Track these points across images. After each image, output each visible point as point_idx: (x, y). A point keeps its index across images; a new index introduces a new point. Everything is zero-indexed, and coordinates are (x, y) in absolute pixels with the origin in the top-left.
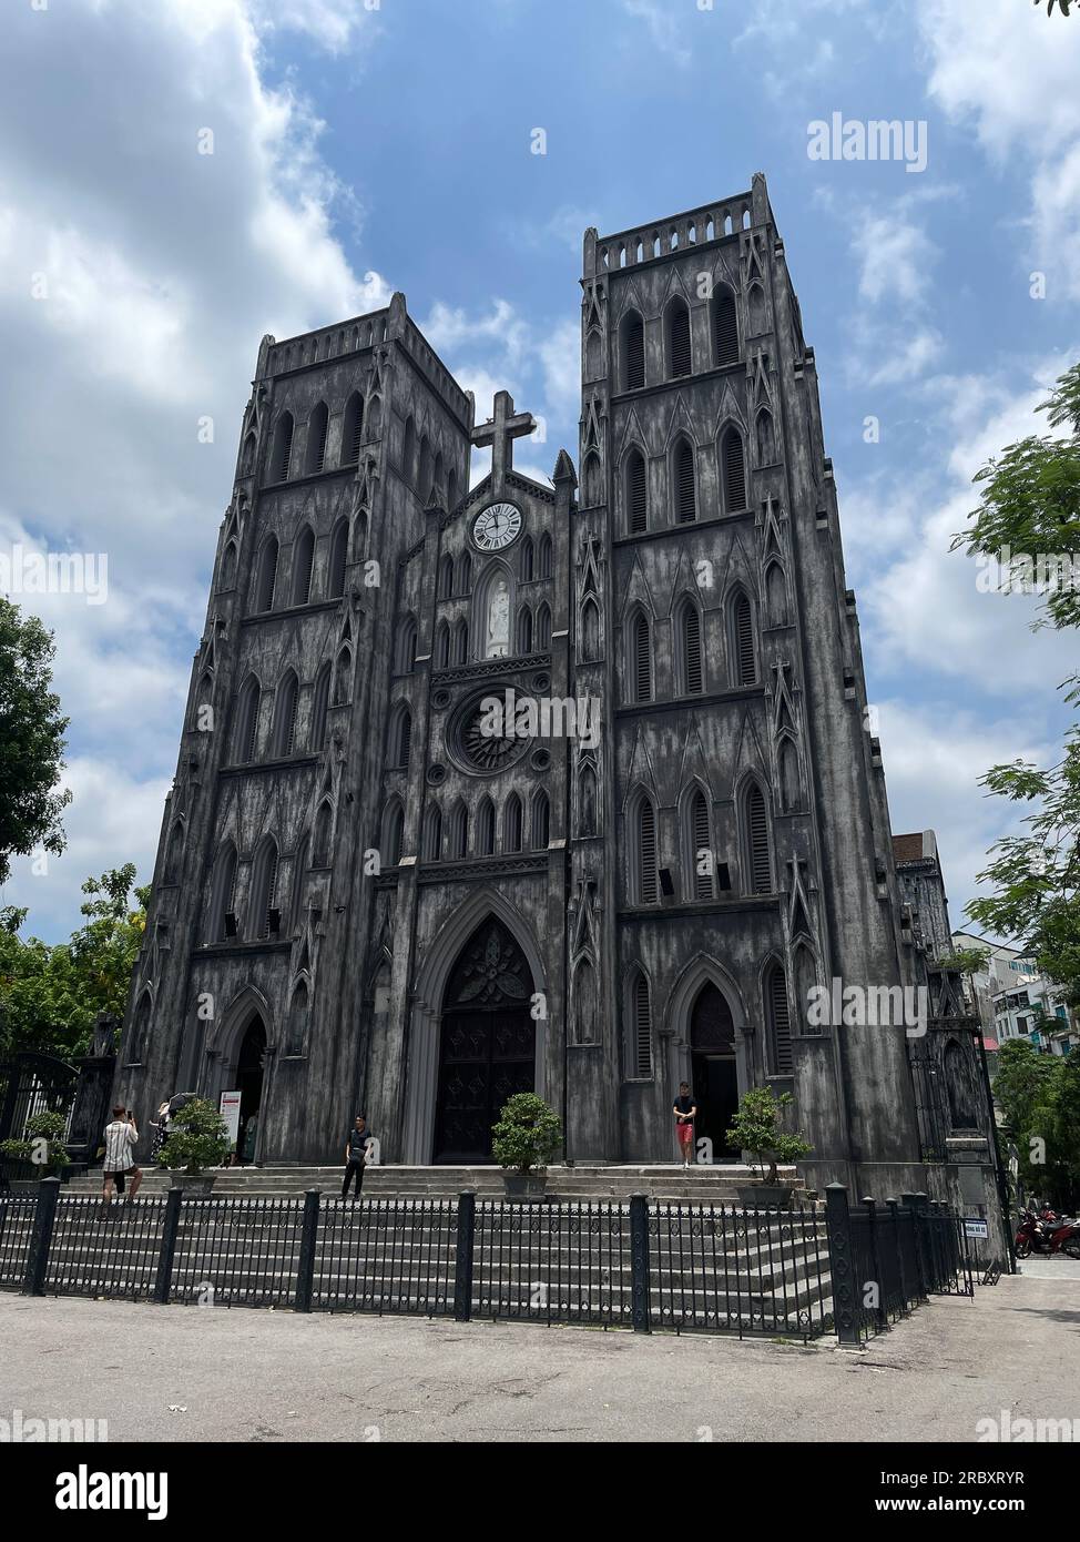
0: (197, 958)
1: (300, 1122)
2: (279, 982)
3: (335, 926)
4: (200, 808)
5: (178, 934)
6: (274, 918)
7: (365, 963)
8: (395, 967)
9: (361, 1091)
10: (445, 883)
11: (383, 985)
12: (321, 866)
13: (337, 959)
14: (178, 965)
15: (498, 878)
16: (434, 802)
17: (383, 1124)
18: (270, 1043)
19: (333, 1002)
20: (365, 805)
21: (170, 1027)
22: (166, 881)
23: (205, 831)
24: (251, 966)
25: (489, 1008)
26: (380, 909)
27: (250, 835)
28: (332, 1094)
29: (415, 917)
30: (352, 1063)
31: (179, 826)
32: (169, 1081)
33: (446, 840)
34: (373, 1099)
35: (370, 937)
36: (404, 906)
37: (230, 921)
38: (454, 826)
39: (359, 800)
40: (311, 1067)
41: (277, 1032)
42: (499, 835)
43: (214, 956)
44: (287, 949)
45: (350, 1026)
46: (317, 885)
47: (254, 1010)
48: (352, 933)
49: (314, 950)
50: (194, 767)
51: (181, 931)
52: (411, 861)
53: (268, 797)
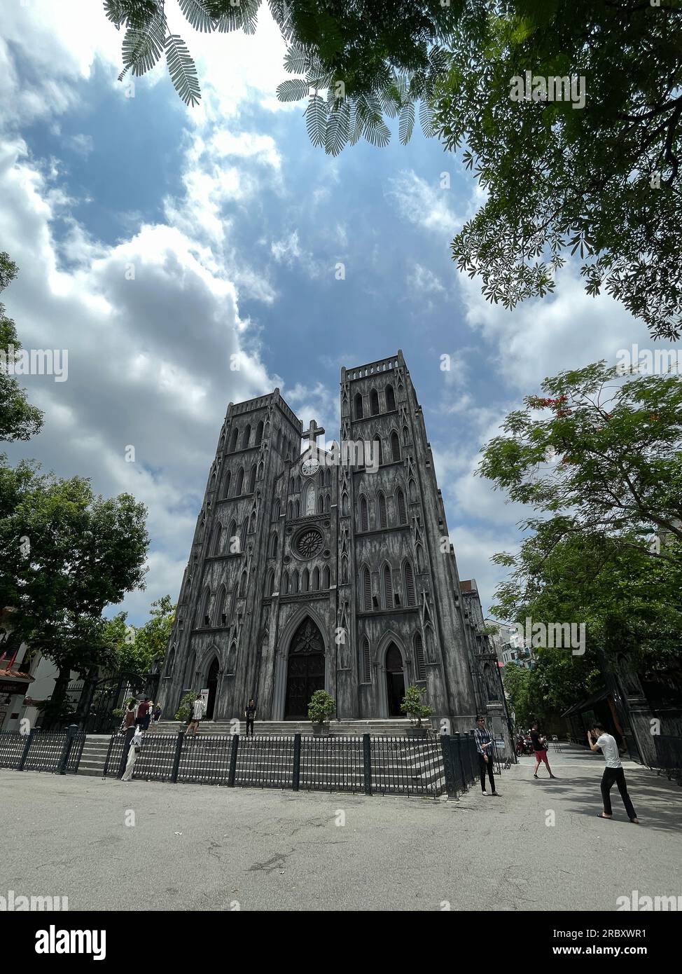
0: (194, 633)
1: (232, 702)
2: (225, 643)
3: (247, 620)
4: (197, 574)
5: (187, 624)
6: (224, 617)
7: (258, 636)
8: (270, 637)
9: (256, 688)
10: (290, 603)
11: (265, 645)
12: (242, 596)
13: (247, 634)
14: (186, 636)
15: (310, 601)
16: (286, 571)
17: (264, 704)
18: (221, 669)
19: (246, 652)
20: (260, 572)
21: (182, 661)
22: (183, 602)
23: (199, 582)
24: (214, 637)
25: (307, 654)
26: (264, 614)
27: (215, 584)
28: (244, 691)
29: (278, 617)
30: (253, 677)
31: (189, 581)
32: (181, 684)
33: (290, 586)
34: (261, 692)
35: (260, 625)
36: (274, 613)
37: (207, 619)
38: (294, 580)
39: (258, 570)
40: (237, 681)
41: (223, 665)
42: (311, 584)
43: (200, 633)
44: (228, 630)
45: (252, 662)
46: (240, 604)
47: (215, 655)
48: (254, 623)
49: (239, 631)
50: (196, 557)
51: (188, 622)
52: (277, 594)
53: (223, 569)
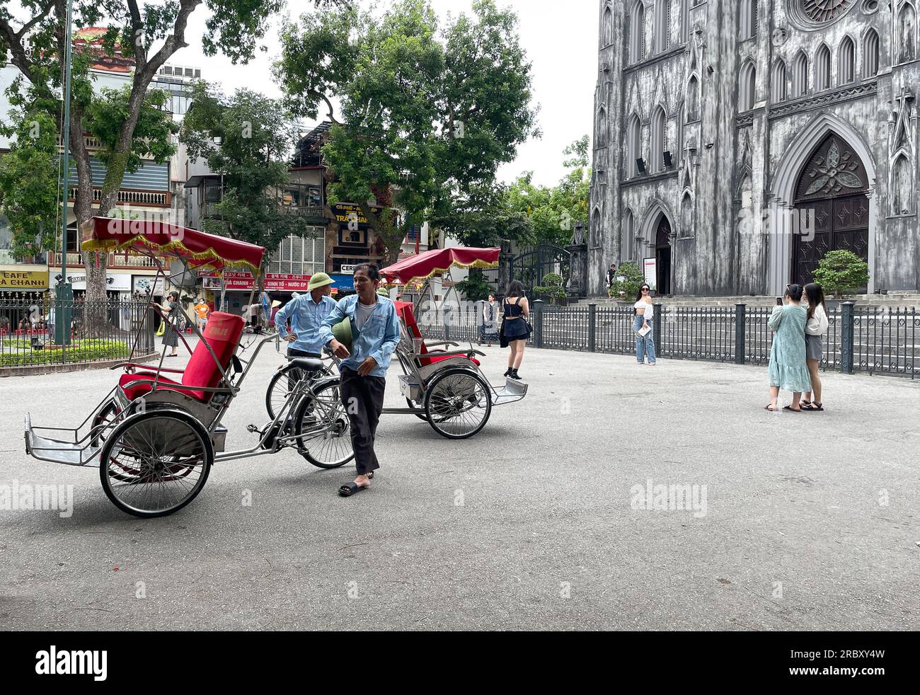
0: (624, 186)
1: (694, 273)
2: (673, 193)
3: (707, 157)
4: (613, 97)
5: (610, 174)
6: (667, 156)
7: (733, 177)
8: (754, 177)
9: (736, 254)
10: (790, 115)
11: (747, 190)
12: (693, 119)
13: (710, 177)
14: (612, 192)
15: (834, 105)
16: (779, 58)
17: (752, 273)
18: (673, 230)
19: (710, 204)
20: (723, 71)
21: (613, 226)
22: (599, 145)
23: (619, 111)
24: (656, 188)
25: (830, 196)
26: (741, 140)
27: (647, 108)
28: (714, 257)
29: (768, 142)
30: (728, 239)
31: (602, 111)
32: (617, 254)
33: (789, 85)
34: (744, 260)
35: (735, 159)
36: (759, 136)
37: (640, 163)
38: (797, 71)
39: (719, 69)
40: (698, 244)
41: (676, 225)
42: (834, 72)
43: (634, 184)
44: (676, 176)
45: (725, 217)
46: (693, 131)
47: (661, 212)
48: (721, 159)
49: (693, 175)
50: (607, 71)
51: (612, 172)
52: (763, 104)
53: (656, 80)
